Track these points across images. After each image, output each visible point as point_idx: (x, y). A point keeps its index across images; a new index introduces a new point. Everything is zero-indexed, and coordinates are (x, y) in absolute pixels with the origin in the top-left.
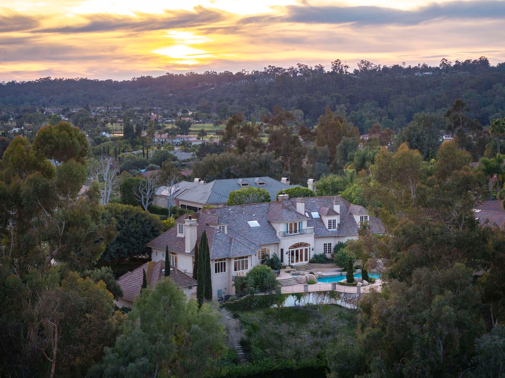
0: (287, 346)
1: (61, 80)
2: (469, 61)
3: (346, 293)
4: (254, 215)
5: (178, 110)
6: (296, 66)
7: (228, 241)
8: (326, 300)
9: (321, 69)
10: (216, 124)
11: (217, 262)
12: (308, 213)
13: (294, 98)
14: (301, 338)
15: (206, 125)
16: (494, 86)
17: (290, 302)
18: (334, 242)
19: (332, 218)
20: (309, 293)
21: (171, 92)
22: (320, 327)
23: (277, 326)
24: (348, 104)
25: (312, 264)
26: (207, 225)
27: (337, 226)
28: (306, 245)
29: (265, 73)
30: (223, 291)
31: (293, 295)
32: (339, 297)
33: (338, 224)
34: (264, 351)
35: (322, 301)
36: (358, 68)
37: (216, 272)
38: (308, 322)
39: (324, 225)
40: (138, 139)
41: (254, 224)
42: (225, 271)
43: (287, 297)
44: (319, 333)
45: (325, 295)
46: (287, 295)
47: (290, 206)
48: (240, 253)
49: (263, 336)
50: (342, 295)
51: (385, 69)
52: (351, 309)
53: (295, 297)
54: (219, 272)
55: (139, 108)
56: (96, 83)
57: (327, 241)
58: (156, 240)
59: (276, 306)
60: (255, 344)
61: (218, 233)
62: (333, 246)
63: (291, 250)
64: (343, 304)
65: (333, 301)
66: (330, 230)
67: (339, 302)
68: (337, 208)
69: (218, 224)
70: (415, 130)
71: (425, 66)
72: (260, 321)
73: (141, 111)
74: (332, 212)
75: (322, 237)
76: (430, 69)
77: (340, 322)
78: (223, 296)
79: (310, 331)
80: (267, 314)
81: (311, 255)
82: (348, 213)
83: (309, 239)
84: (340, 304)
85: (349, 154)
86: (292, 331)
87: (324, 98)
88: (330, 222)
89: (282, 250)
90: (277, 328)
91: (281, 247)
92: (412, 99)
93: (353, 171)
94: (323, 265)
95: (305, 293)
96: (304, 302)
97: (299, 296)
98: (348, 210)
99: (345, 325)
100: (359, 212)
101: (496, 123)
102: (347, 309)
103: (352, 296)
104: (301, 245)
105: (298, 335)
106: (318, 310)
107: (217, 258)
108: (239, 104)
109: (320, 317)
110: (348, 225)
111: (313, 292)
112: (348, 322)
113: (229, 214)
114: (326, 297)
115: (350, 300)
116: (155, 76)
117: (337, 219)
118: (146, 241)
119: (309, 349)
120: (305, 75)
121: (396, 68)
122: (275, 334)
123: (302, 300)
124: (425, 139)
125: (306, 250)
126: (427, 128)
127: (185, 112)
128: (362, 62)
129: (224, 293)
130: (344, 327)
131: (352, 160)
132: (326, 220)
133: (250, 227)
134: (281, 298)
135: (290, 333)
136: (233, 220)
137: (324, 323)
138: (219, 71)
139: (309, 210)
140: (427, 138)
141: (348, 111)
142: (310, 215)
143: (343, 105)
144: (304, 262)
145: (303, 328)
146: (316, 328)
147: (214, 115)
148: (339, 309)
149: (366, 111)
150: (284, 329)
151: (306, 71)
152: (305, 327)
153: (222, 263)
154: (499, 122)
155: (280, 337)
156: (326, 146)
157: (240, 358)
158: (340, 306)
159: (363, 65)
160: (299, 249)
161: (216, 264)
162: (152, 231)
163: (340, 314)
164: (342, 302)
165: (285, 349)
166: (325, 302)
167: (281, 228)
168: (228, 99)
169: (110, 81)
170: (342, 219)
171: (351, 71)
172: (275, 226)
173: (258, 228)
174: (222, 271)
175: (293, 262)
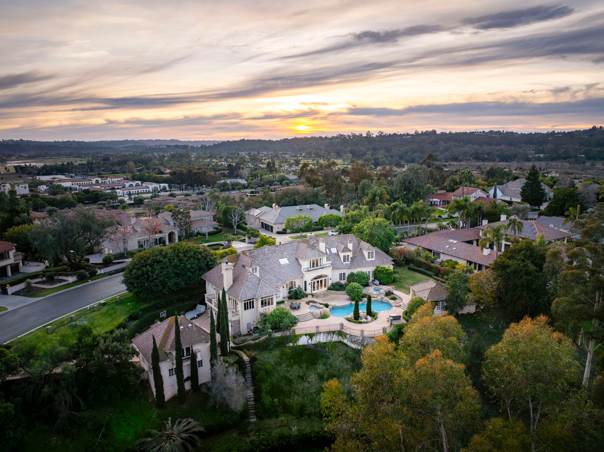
0: (295, 392)
1: (249, 140)
2: (427, 131)
3: (351, 335)
4: (285, 253)
5: (298, 154)
6: (350, 134)
7: (257, 282)
8: (335, 338)
9: (361, 135)
10: (313, 160)
11: (246, 302)
12: (329, 249)
13: (348, 148)
14: (309, 383)
15: (309, 160)
16: (439, 143)
17: (303, 341)
18: (347, 272)
19: (346, 254)
20: (320, 333)
21: (296, 145)
22: (327, 370)
23: (289, 369)
24: (372, 151)
25: (329, 291)
26: (244, 266)
27: (350, 260)
28: (326, 276)
29: (337, 137)
30: (251, 324)
31: (306, 335)
32: (346, 338)
33: (351, 258)
34: (273, 400)
35: (332, 339)
36: (378, 135)
37: (245, 309)
38: (317, 364)
39: (340, 258)
40: (273, 169)
41: (284, 261)
42: (253, 307)
43: (301, 337)
44: (326, 376)
45: (333, 334)
46: (301, 335)
47: (315, 243)
48: (266, 293)
49: (275, 381)
50: (348, 336)
51: (390, 135)
52: (355, 349)
53: (308, 336)
54: (248, 309)
55: (281, 153)
56: (264, 141)
57: (342, 271)
58: (208, 274)
59: (291, 344)
60: (266, 392)
61: (250, 275)
62: (346, 275)
63: (312, 281)
64: (349, 344)
65: (340, 339)
66: (344, 263)
67: (345, 341)
68: (350, 246)
69: (251, 266)
70: (408, 176)
71: (407, 133)
72: (275, 363)
73: (282, 154)
74: (346, 249)
75: (338, 269)
76: (410, 135)
77: (345, 363)
78: (252, 328)
79: (318, 374)
80: (282, 355)
81: (330, 283)
82: (359, 249)
83: (328, 272)
84: (346, 343)
85: (366, 191)
86: (301, 374)
87: (362, 148)
88: (344, 257)
89: (305, 282)
90: (288, 371)
91: (304, 280)
92: (402, 149)
93: (367, 208)
94: (338, 292)
95: (317, 333)
96: (315, 340)
97: (311, 336)
98: (359, 245)
99: (349, 367)
100: (367, 249)
101: (462, 173)
102: (352, 348)
103: (356, 338)
104: (321, 277)
105: (306, 379)
106: (327, 350)
107: (245, 299)
108: (324, 151)
109: (328, 358)
110: (358, 259)
111: (324, 332)
112: (352, 364)
113: (264, 254)
114: (335, 336)
115: (355, 341)
116: (290, 138)
117: (350, 254)
118: (201, 273)
119: (315, 395)
120: (354, 138)
121: (395, 134)
122: (286, 378)
123: (314, 338)
124: (414, 182)
125: (325, 280)
126: (415, 175)
127: (301, 154)
128: (380, 132)
129: (253, 325)
130: (349, 369)
131: (367, 195)
132: (342, 255)
133: (280, 264)
134: (296, 338)
135: (299, 377)
136: (267, 259)
137: (330, 365)
138: (317, 136)
139: (328, 247)
140: (416, 182)
141: (372, 155)
142: (330, 250)
143: (370, 152)
144: (324, 289)
145: (312, 371)
146: (323, 370)
147: (313, 156)
148: (345, 348)
149: (380, 155)
150: (295, 371)
151: (354, 136)
152: (313, 370)
153: (250, 302)
154: (464, 172)
155: (289, 382)
156: (353, 183)
157: (250, 409)
158: (346, 345)
159: (380, 133)
160: (319, 280)
161: (245, 304)
162: (207, 265)
163: (345, 354)
164: (348, 341)
165: (293, 396)
166: (333, 340)
167: (305, 264)
168: (319, 149)
169: (270, 140)
170: (354, 254)
171: (374, 136)
172: (301, 262)
173: (287, 265)
174: (250, 308)
175: (314, 290)
